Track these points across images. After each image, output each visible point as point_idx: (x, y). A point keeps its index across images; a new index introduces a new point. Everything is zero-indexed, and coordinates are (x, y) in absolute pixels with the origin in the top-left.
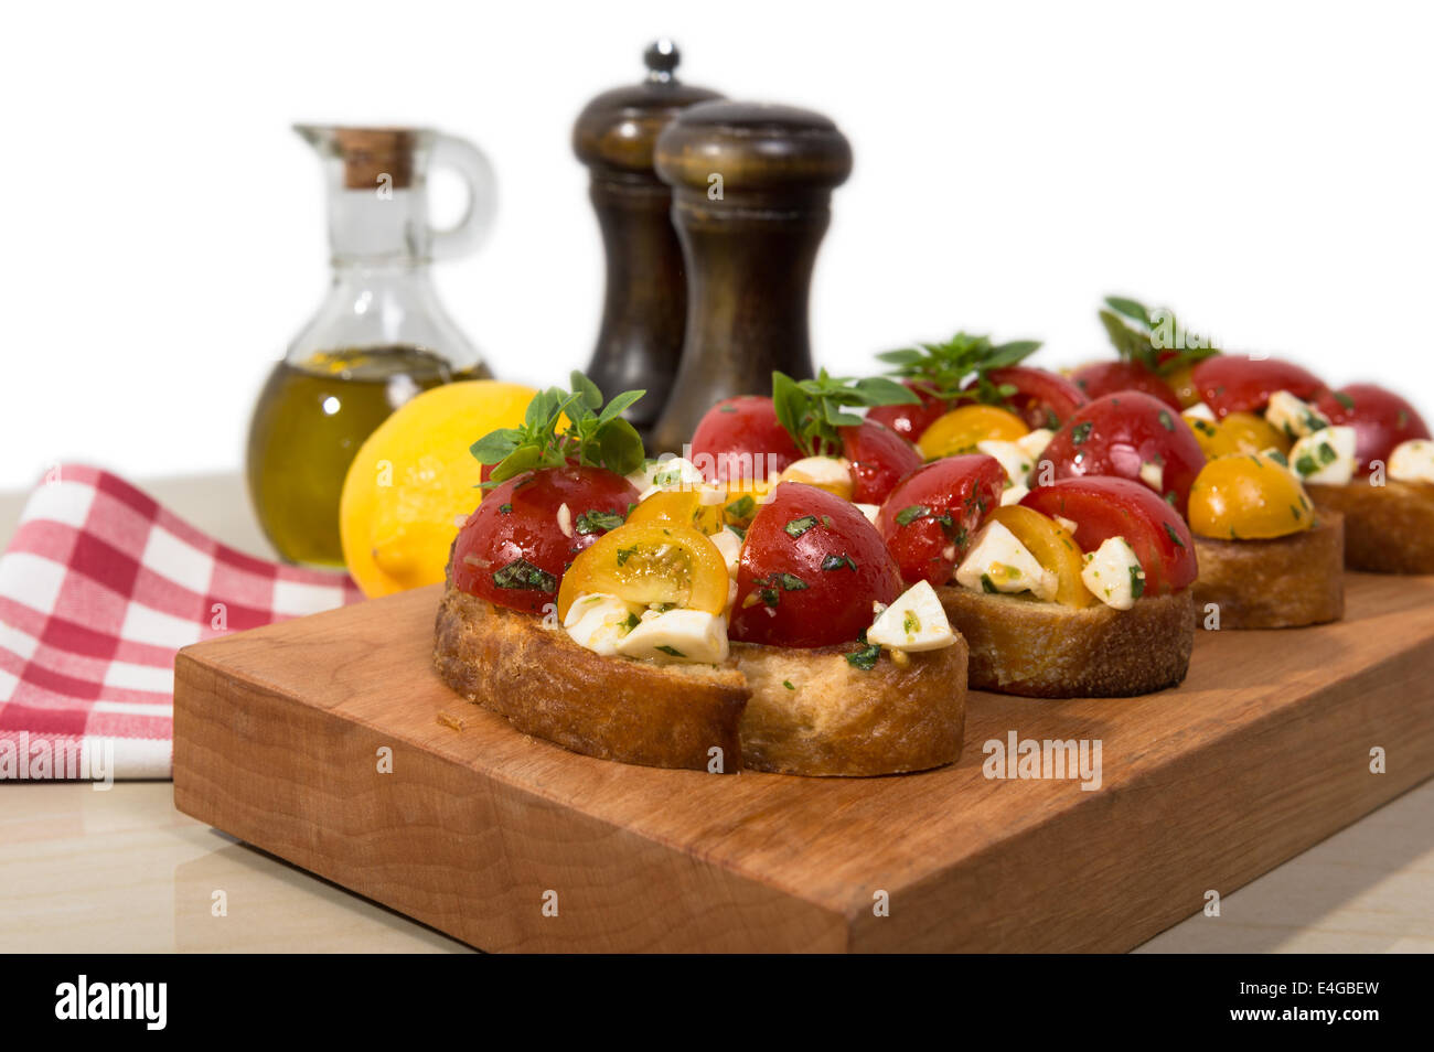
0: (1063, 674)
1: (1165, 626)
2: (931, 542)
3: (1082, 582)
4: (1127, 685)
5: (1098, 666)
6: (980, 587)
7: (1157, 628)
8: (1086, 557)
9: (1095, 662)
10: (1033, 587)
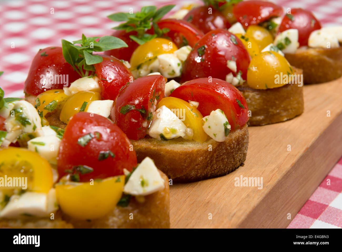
0: (197, 172)
1: (238, 144)
2: (136, 121)
3: (203, 130)
4: (224, 171)
5: (212, 166)
6: (159, 138)
7: (235, 145)
8: (204, 119)
9: (210, 164)
10: (182, 135)
